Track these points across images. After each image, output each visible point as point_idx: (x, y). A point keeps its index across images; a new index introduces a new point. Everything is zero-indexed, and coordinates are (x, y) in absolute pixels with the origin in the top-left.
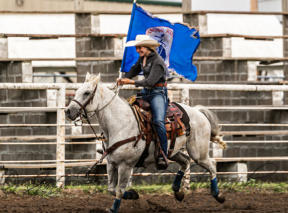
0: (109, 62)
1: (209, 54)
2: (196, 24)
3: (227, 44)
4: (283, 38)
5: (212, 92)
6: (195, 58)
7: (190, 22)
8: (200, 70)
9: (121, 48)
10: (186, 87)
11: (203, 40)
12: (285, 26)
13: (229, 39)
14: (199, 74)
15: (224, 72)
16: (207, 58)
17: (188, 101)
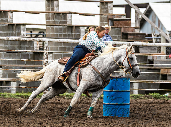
0: (5, 25)
1: (59, 22)
2: (53, 6)
3: (70, 17)
4: (100, 15)
5: (60, 43)
6: (52, 24)
7: (50, 4)
8: (54, 31)
9: (12, 17)
10: (46, 40)
11: (56, 14)
12: (101, 9)
13: (71, 15)
14: (53, 33)
15: (67, 32)
16: (58, 24)
17: (48, 48)
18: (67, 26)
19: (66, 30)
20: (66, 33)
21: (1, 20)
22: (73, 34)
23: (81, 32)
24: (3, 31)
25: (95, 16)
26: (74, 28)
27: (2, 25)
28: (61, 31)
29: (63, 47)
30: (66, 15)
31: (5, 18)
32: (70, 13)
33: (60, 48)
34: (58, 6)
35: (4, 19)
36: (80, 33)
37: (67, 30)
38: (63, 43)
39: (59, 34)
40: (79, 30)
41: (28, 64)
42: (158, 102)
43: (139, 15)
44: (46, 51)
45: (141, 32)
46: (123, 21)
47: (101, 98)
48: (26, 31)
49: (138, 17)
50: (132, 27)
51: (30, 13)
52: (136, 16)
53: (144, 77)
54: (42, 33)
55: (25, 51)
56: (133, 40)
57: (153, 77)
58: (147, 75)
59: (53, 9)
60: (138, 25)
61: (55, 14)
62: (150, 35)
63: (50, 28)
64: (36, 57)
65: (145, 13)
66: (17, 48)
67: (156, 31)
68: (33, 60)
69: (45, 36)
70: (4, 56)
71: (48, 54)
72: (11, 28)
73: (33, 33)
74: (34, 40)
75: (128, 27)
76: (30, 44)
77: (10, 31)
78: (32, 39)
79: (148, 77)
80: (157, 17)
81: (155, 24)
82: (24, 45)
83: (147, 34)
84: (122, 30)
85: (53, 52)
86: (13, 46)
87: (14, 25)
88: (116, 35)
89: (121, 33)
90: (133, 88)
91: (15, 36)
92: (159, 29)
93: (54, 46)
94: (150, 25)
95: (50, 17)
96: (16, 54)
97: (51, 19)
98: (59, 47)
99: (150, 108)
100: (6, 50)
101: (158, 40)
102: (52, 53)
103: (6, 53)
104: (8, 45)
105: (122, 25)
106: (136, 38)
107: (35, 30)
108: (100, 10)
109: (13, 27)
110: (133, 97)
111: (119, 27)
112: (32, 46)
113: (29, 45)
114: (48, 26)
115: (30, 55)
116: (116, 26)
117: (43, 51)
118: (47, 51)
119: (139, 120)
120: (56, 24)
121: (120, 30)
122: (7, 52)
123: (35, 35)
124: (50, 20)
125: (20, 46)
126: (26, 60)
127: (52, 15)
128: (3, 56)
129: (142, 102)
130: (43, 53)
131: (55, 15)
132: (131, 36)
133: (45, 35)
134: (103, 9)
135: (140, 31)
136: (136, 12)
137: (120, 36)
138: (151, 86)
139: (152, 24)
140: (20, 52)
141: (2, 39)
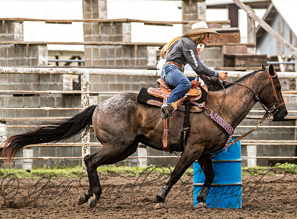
0: (9, 46)
1: (109, 39)
2: (96, 9)
3: (127, 29)
4: (182, 23)
5: (112, 77)
6: (95, 42)
7: (90, 6)
8: (99, 54)
9: (21, 31)
10: (86, 71)
11: (102, 24)
12: (185, 12)
13: (129, 24)
14: (98, 58)
15: (124, 56)
16: (107, 43)
17: (88, 86)
18: (123, 45)
19: (121, 53)
20: (122, 58)
21: (3, 37)
22: (134, 60)
23: (149, 56)
24: (6, 56)
25: (174, 25)
26: (136, 48)
27: (3, 46)
28: (111, 55)
29: (116, 82)
30: (121, 26)
31: (10, 32)
32: (128, 21)
33: (110, 85)
34: (105, 9)
35: (7, 35)
36: (146, 57)
37: (123, 52)
38: (116, 77)
39: (108, 59)
40: (145, 51)
41: (53, 116)
42: (292, 180)
43: (254, 22)
44: (86, 92)
45: (259, 53)
46: (226, 34)
47: (188, 175)
48: (49, 55)
49: (253, 25)
50: (242, 45)
51: (55, 23)
52: (249, 24)
53: (266, 134)
54: (77, 60)
55: (48, 92)
56: (244, 68)
57: (283, 134)
58: (272, 132)
59: (96, 15)
60: (253, 41)
61: (100, 23)
62: (275, 58)
63: (92, 50)
64: (67, 102)
65: (264, 19)
66: (32, 88)
67: (286, 50)
68: (62, 109)
69: (82, 64)
70: (9, 101)
71: (89, 97)
72: (21, 51)
73: (61, 58)
74: (62, 73)
75: (235, 45)
76: (56, 80)
77: (18, 56)
78: (59, 70)
79: (274, 134)
80: (288, 26)
81: (284, 37)
82: (46, 81)
83: (269, 56)
84: (225, 51)
85: (99, 92)
86: (24, 83)
87: (25, 45)
88: (213, 59)
89: (222, 56)
90: (247, 156)
91: (28, 65)
92: (292, 46)
93: (99, 83)
94: (275, 40)
95: (92, 29)
96: (31, 98)
97: (94, 33)
98: (110, 83)
99: (279, 191)
100: (13, 91)
101: (291, 67)
102: (97, 94)
103: (12, 96)
104: (15, 82)
105: (224, 41)
106: (251, 65)
107: (64, 54)
108: (183, 14)
109: (23, 49)
110: (248, 171)
111: (218, 44)
112: (59, 83)
113: (53, 81)
114: (88, 47)
115: (56, 100)
116: (214, 44)
117: (80, 92)
118: (88, 92)
119: (259, 213)
120: (104, 42)
121: (221, 51)
122: (15, 95)
123: (64, 63)
124: (92, 36)
125: (37, 83)
126: (49, 108)
127: (94, 26)
128: (6, 102)
129: (265, 181)
130: (80, 95)
131: (100, 26)
132: (240, 60)
133: (84, 62)
134: (189, 12)
135: (256, 52)
136: (249, 17)
137: (221, 61)
138: (280, 151)
139: (278, 39)
140: (38, 95)
141: (4, 71)
